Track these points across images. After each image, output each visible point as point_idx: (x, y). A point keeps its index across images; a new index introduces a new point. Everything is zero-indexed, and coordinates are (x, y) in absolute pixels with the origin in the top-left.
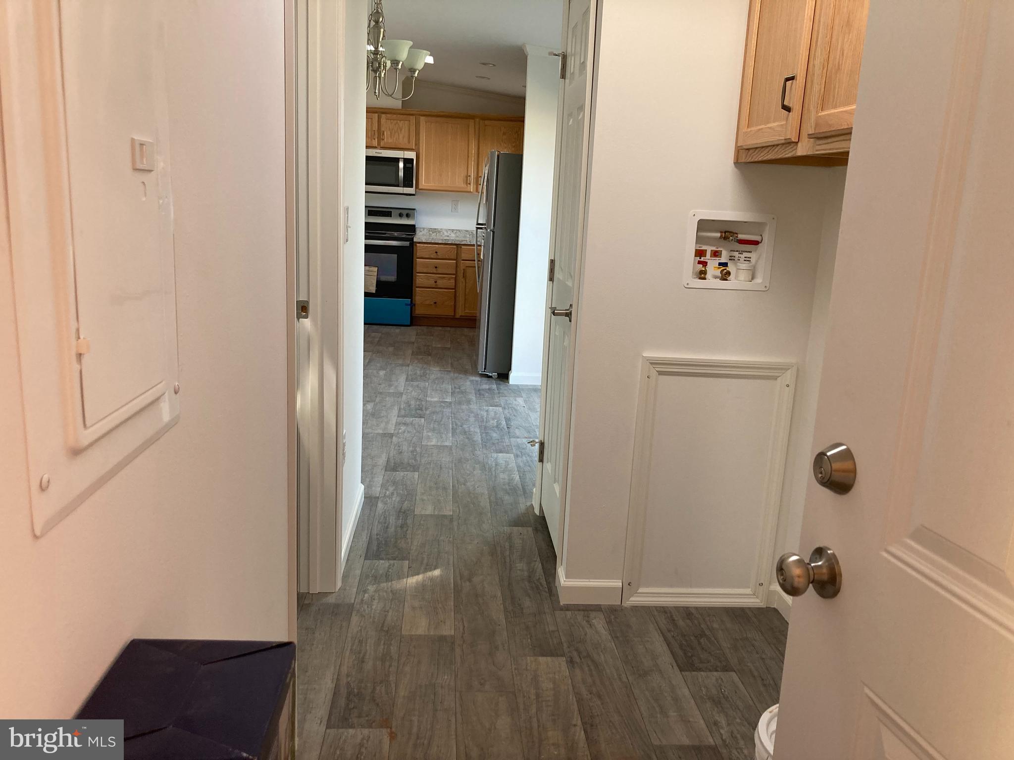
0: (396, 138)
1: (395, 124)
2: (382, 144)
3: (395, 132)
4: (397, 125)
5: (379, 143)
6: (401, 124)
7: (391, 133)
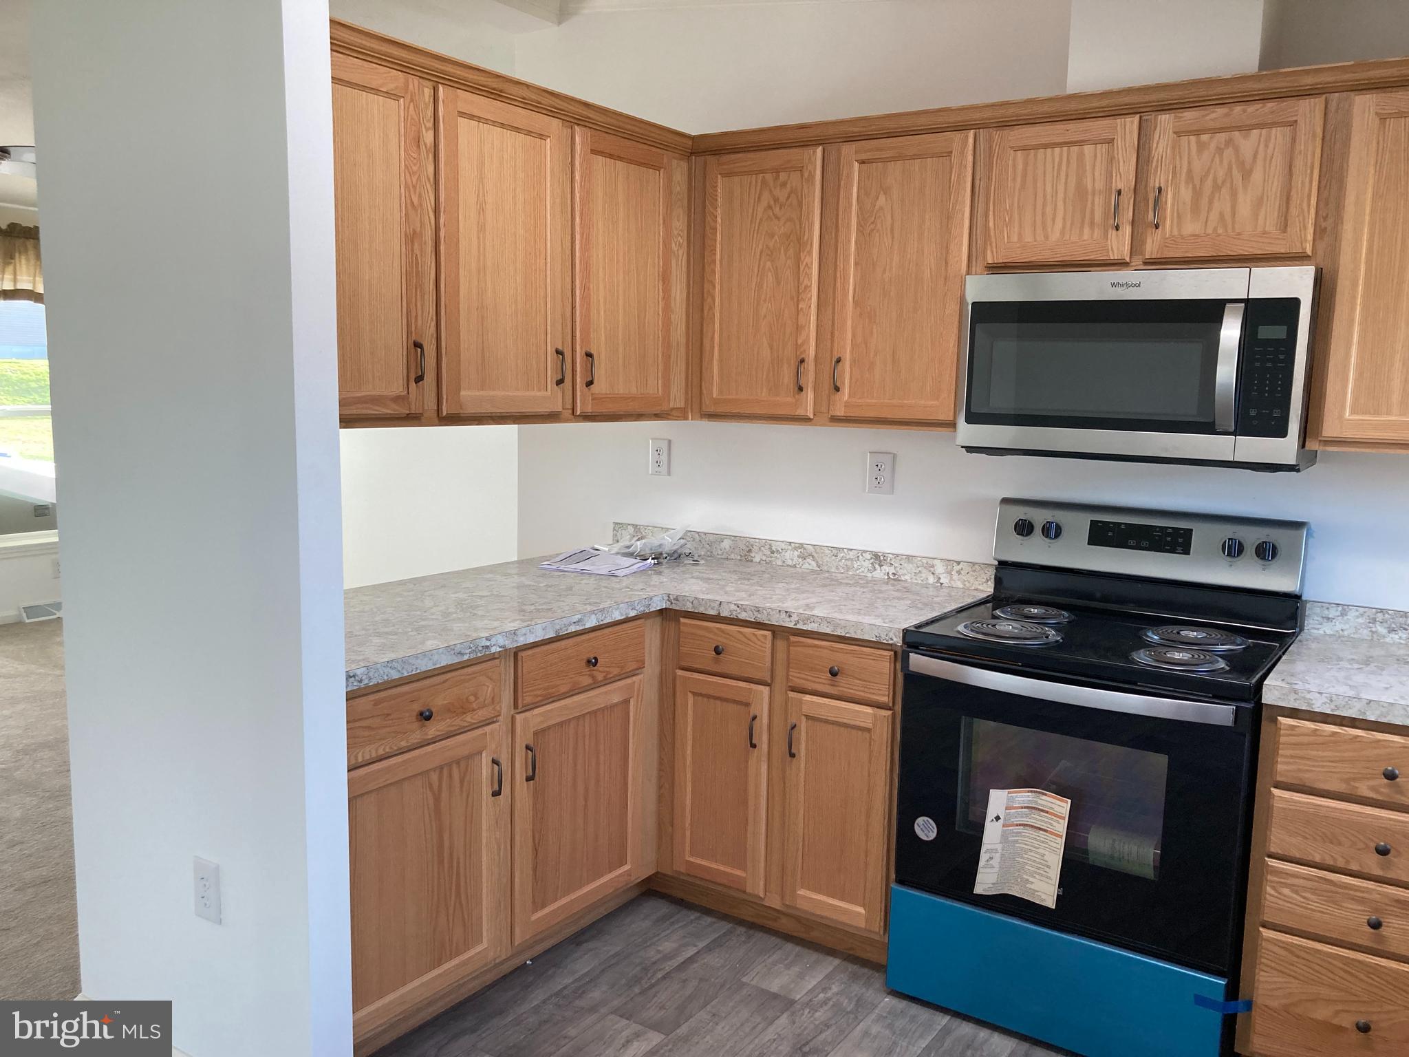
0: (1222, 215)
1: (1220, 151)
2: (1152, 247)
3: (1217, 188)
4: (1229, 152)
5: (1136, 245)
6: (1248, 144)
7: (1197, 194)
